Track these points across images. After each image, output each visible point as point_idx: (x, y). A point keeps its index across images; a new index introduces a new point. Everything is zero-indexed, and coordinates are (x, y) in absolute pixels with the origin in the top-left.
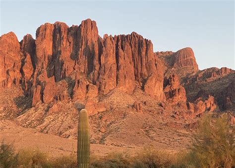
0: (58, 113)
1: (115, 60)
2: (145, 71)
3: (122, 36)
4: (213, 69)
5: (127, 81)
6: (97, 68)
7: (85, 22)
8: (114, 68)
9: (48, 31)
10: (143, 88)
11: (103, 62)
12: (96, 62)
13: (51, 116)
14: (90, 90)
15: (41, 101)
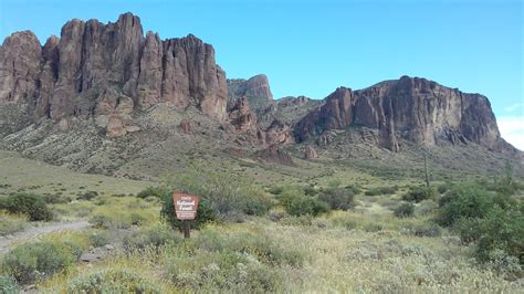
0: (67, 132)
1: (161, 65)
2: (203, 84)
3: (176, 40)
4: (290, 98)
5: (176, 95)
6: (135, 75)
7: (124, 17)
8: (159, 75)
9: (76, 29)
10: (199, 106)
11: (143, 66)
12: (134, 67)
13: (55, 136)
14: (122, 104)
15: (46, 117)
